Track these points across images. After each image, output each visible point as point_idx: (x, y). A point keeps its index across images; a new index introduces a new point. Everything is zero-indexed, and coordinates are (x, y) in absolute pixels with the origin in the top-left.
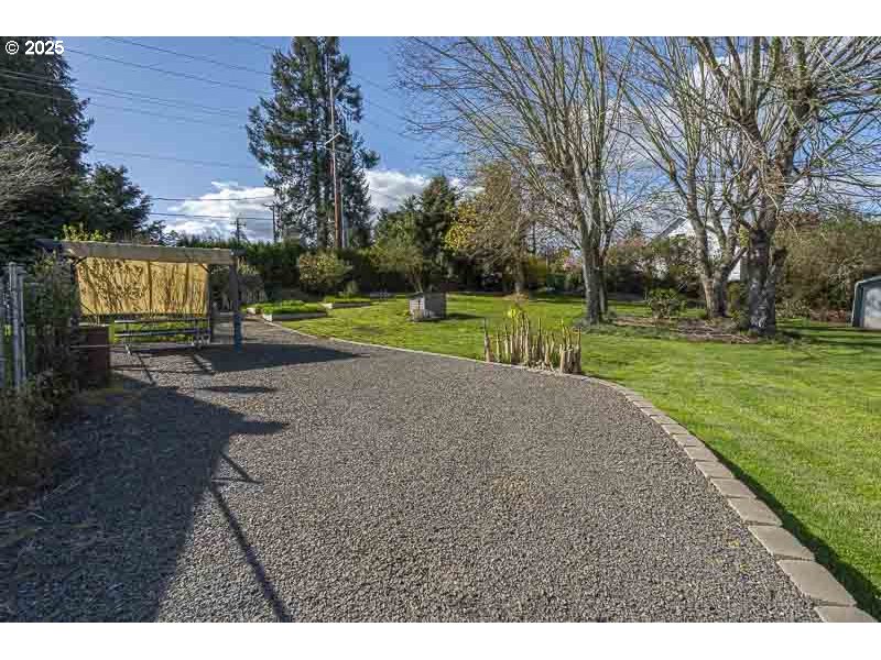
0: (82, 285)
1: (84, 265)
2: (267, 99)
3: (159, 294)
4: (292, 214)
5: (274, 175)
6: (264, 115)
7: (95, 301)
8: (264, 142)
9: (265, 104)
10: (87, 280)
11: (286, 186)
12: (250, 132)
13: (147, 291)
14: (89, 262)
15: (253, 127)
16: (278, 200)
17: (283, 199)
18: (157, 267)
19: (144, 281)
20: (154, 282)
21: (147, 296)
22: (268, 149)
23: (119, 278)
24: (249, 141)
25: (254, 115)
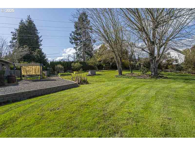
0: (22, 70)
1: (22, 67)
2: (73, 31)
3: (34, 71)
4: (79, 54)
5: (75, 46)
6: (73, 34)
7: (24, 73)
8: (72, 40)
9: (73, 32)
10: (23, 69)
11: (77, 49)
12: (70, 38)
13: (32, 71)
14: (23, 67)
15: (70, 37)
16: (76, 51)
17: (77, 51)
18: (33, 67)
19: (31, 69)
20: (33, 69)
21: (32, 72)
22: (73, 41)
23: (27, 69)
24: (70, 40)
25: (71, 35)
